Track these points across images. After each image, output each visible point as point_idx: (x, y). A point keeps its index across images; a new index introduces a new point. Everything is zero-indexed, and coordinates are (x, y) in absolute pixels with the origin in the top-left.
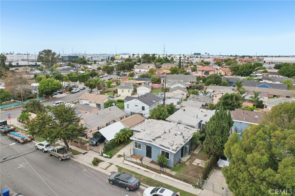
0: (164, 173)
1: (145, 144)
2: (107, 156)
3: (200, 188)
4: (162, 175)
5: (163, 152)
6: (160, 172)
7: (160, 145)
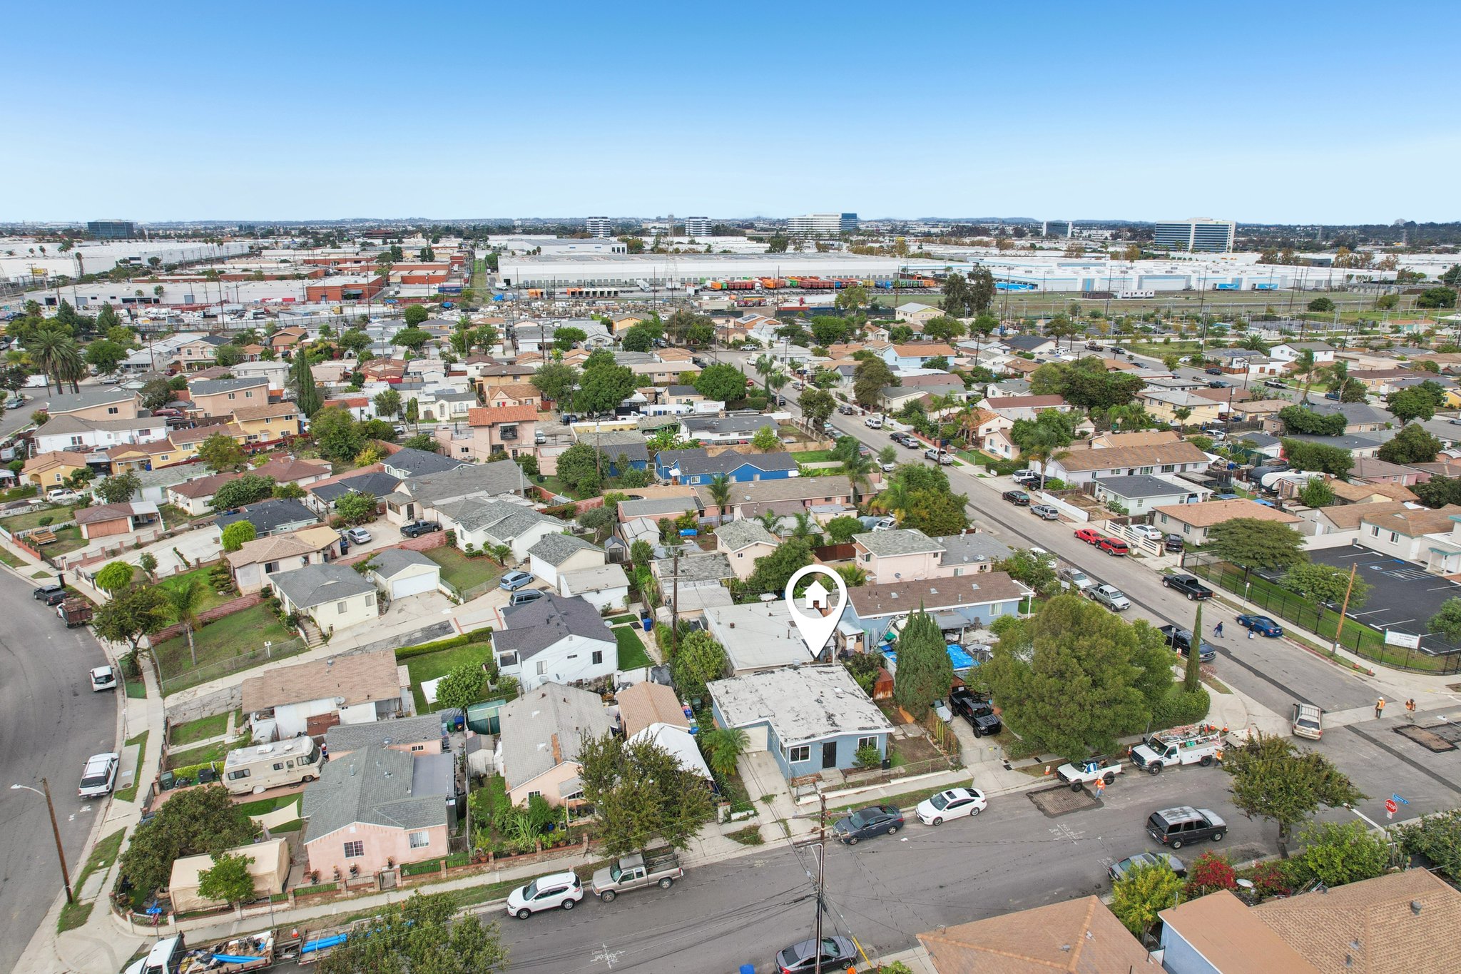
0: (896, 776)
1: (820, 742)
2: (744, 814)
3: (962, 767)
4: (894, 782)
5: (863, 742)
6: (885, 779)
7: (860, 729)
